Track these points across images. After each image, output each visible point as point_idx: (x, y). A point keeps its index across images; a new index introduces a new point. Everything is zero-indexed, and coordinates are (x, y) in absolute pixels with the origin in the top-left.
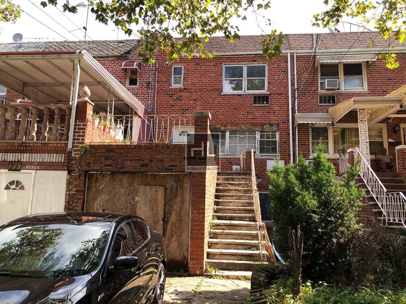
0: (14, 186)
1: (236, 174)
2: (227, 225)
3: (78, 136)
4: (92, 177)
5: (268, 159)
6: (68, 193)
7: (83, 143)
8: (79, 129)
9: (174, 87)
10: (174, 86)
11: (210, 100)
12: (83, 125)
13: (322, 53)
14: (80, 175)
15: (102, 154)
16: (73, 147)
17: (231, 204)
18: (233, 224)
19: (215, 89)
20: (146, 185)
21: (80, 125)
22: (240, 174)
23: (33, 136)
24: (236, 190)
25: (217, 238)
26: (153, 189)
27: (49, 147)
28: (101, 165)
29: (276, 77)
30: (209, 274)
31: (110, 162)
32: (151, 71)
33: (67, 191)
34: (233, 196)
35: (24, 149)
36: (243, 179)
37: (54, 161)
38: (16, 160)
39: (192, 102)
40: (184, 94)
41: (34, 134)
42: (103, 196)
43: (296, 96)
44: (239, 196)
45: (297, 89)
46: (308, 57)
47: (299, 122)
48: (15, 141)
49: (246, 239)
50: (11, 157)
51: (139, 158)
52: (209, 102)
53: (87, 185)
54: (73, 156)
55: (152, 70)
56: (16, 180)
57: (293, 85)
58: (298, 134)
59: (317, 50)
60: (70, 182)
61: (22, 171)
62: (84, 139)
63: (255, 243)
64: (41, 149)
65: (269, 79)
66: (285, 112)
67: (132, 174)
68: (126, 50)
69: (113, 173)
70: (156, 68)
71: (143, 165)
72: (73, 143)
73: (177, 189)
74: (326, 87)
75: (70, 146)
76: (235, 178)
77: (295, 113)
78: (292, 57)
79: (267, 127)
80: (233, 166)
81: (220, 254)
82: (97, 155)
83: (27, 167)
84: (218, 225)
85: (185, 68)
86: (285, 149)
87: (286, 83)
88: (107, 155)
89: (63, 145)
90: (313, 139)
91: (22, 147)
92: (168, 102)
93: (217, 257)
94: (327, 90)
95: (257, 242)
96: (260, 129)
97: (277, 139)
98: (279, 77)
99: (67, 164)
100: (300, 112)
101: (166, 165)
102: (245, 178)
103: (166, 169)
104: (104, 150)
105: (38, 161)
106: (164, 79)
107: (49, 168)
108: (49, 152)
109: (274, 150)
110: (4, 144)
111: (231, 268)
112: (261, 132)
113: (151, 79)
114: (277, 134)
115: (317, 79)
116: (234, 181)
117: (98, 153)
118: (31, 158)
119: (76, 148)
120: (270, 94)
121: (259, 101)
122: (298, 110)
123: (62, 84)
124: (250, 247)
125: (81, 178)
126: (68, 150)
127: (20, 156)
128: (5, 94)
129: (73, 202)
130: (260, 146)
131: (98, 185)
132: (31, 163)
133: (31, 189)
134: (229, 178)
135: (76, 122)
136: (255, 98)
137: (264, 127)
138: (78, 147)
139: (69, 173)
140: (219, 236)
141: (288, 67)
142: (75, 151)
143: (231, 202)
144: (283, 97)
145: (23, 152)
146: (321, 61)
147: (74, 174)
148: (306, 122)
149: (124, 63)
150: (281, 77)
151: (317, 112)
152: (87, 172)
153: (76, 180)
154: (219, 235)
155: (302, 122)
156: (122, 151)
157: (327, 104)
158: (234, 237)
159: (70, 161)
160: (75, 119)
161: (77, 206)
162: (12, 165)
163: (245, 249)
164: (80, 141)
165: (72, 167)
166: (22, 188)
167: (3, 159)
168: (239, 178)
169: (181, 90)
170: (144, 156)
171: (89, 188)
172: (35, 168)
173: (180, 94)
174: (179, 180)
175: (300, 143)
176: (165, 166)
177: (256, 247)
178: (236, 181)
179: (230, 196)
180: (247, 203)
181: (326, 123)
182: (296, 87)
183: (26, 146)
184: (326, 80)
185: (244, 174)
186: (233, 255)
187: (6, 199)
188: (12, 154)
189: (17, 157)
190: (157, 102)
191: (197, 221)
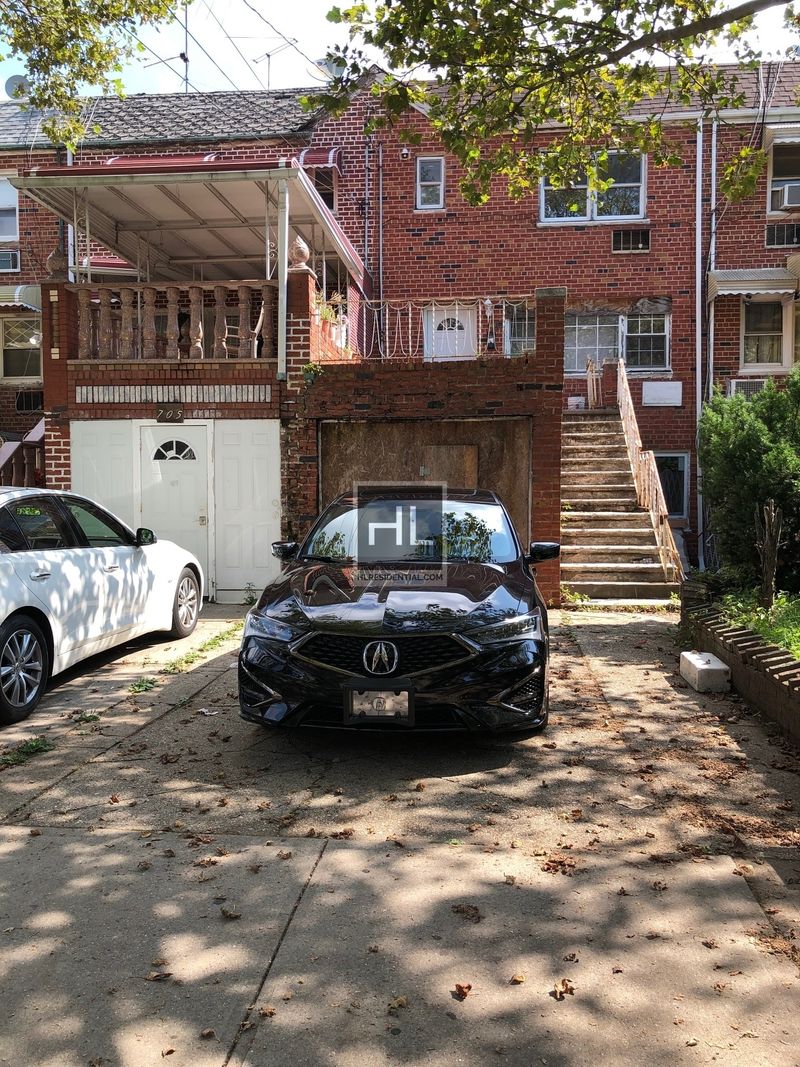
0: (172, 453)
1: (585, 416)
2: (588, 520)
3: (296, 347)
4: (330, 431)
5: (644, 380)
6: (286, 463)
7: (308, 362)
8: (295, 332)
9: (425, 212)
10: (423, 209)
11: (512, 242)
12: (304, 324)
13: (781, 116)
14: (307, 428)
15: (348, 384)
16: (288, 369)
17: (583, 480)
18: (601, 517)
19: (523, 213)
20: (438, 444)
21: (298, 324)
22: (593, 416)
23: (199, 349)
24: (589, 451)
25: (571, 544)
26: (455, 452)
27: (236, 372)
28: (348, 406)
29: (667, 183)
30: (570, 604)
31: (365, 399)
32: (367, 173)
33: (282, 460)
34: (585, 463)
35: (185, 376)
36: (601, 425)
37: (251, 400)
38: (172, 400)
39: (467, 248)
40: (448, 229)
41: (199, 345)
42: (356, 468)
43: (714, 228)
44: (599, 462)
45: (716, 209)
46: (747, 127)
47: (720, 293)
48: (164, 361)
49: (629, 544)
50: (159, 394)
51: (425, 391)
52: (508, 245)
53: (320, 448)
54: (289, 388)
55: (370, 170)
56: (174, 440)
57: (706, 200)
58: (716, 321)
59: (770, 111)
60: (287, 442)
61: (186, 422)
62: (308, 354)
63: (650, 550)
64: (219, 377)
65: (649, 188)
66: (686, 268)
67: (410, 422)
68: (301, 118)
69: (372, 423)
70: (378, 166)
71: (432, 405)
72: (288, 362)
73: (503, 450)
74: (786, 204)
75: (281, 368)
76: (585, 425)
77: (709, 269)
78: (707, 130)
79: (643, 305)
80: (569, 399)
81: (583, 572)
82: (339, 385)
83: (195, 413)
84: (571, 520)
85: (448, 163)
86: (684, 355)
87: (690, 196)
88: (358, 385)
89: (266, 367)
90: (747, 329)
91: (179, 373)
92: (411, 249)
93: (577, 576)
94: (786, 210)
95: (652, 547)
96: (627, 308)
97: (667, 331)
98: (673, 182)
99: (278, 406)
100: (722, 268)
101: (480, 403)
102: (607, 425)
103: (480, 412)
104: (352, 375)
105: (217, 400)
106: (400, 193)
107: (242, 415)
108: (237, 381)
109: (659, 360)
110: (141, 367)
111: (609, 594)
112: (629, 316)
113: (368, 192)
114: (668, 322)
115: (765, 183)
116: (581, 431)
117: (339, 381)
118: (201, 396)
119: (293, 373)
120: (652, 225)
121: (627, 242)
122: (717, 262)
123: (204, 222)
124: (639, 557)
125: (310, 432)
126: (279, 377)
127: (177, 392)
128: (16, 238)
129: (299, 481)
130: (627, 349)
131: (342, 446)
132: (203, 406)
133: (210, 456)
134: (571, 426)
135: (288, 317)
136: (617, 234)
137: (638, 304)
138: (298, 369)
139: (284, 423)
140: (575, 541)
141: (695, 156)
142: (292, 378)
143: (583, 476)
144: (681, 230)
145: (183, 382)
146: (778, 141)
147: (294, 426)
148: (735, 293)
149: (303, 153)
150: (680, 182)
151: (759, 267)
152: (319, 420)
153: (299, 439)
154: (575, 537)
155: (726, 293)
156: (389, 376)
157: (785, 246)
158: (606, 540)
159: (283, 399)
160: (287, 312)
161: (306, 488)
162: (166, 410)
163: (629, 562)
164: (301, 357)
165: (288, 411)
166: (191, 456)
167: (144, 398)
168: (592, 425)
169: (440, 220)
170: (435, 384)
171: (325, 453)
172: (213, 415)
173: (440, 229)
174: (505, 432)
175: (719, 339)
176: (478, 404)
177: (654, 558)
178: (585, 431)
179: (578, 463)
180: (617, 476)
181: (782, 292)
182: (713, 207)
183: (188, 370)
184: (787, 187)
185: (604, 416)
186: (608, 572)
187: (160, 477)
188: (160, 388)
189: (172, 394)
190: (384, 250)
191: (544, 510)
